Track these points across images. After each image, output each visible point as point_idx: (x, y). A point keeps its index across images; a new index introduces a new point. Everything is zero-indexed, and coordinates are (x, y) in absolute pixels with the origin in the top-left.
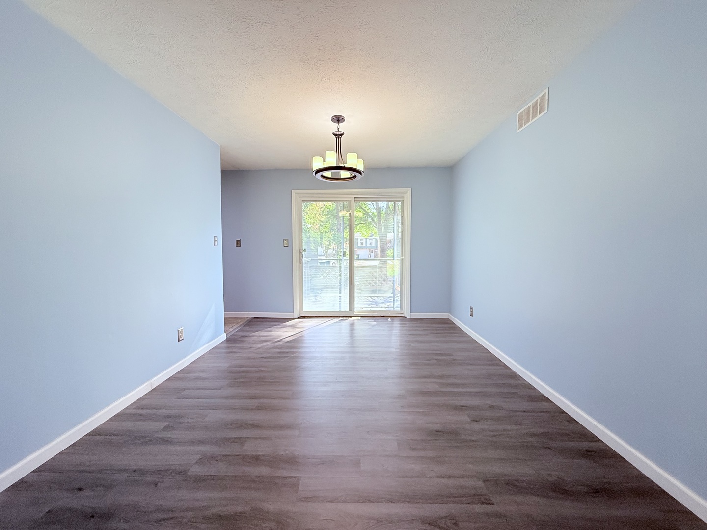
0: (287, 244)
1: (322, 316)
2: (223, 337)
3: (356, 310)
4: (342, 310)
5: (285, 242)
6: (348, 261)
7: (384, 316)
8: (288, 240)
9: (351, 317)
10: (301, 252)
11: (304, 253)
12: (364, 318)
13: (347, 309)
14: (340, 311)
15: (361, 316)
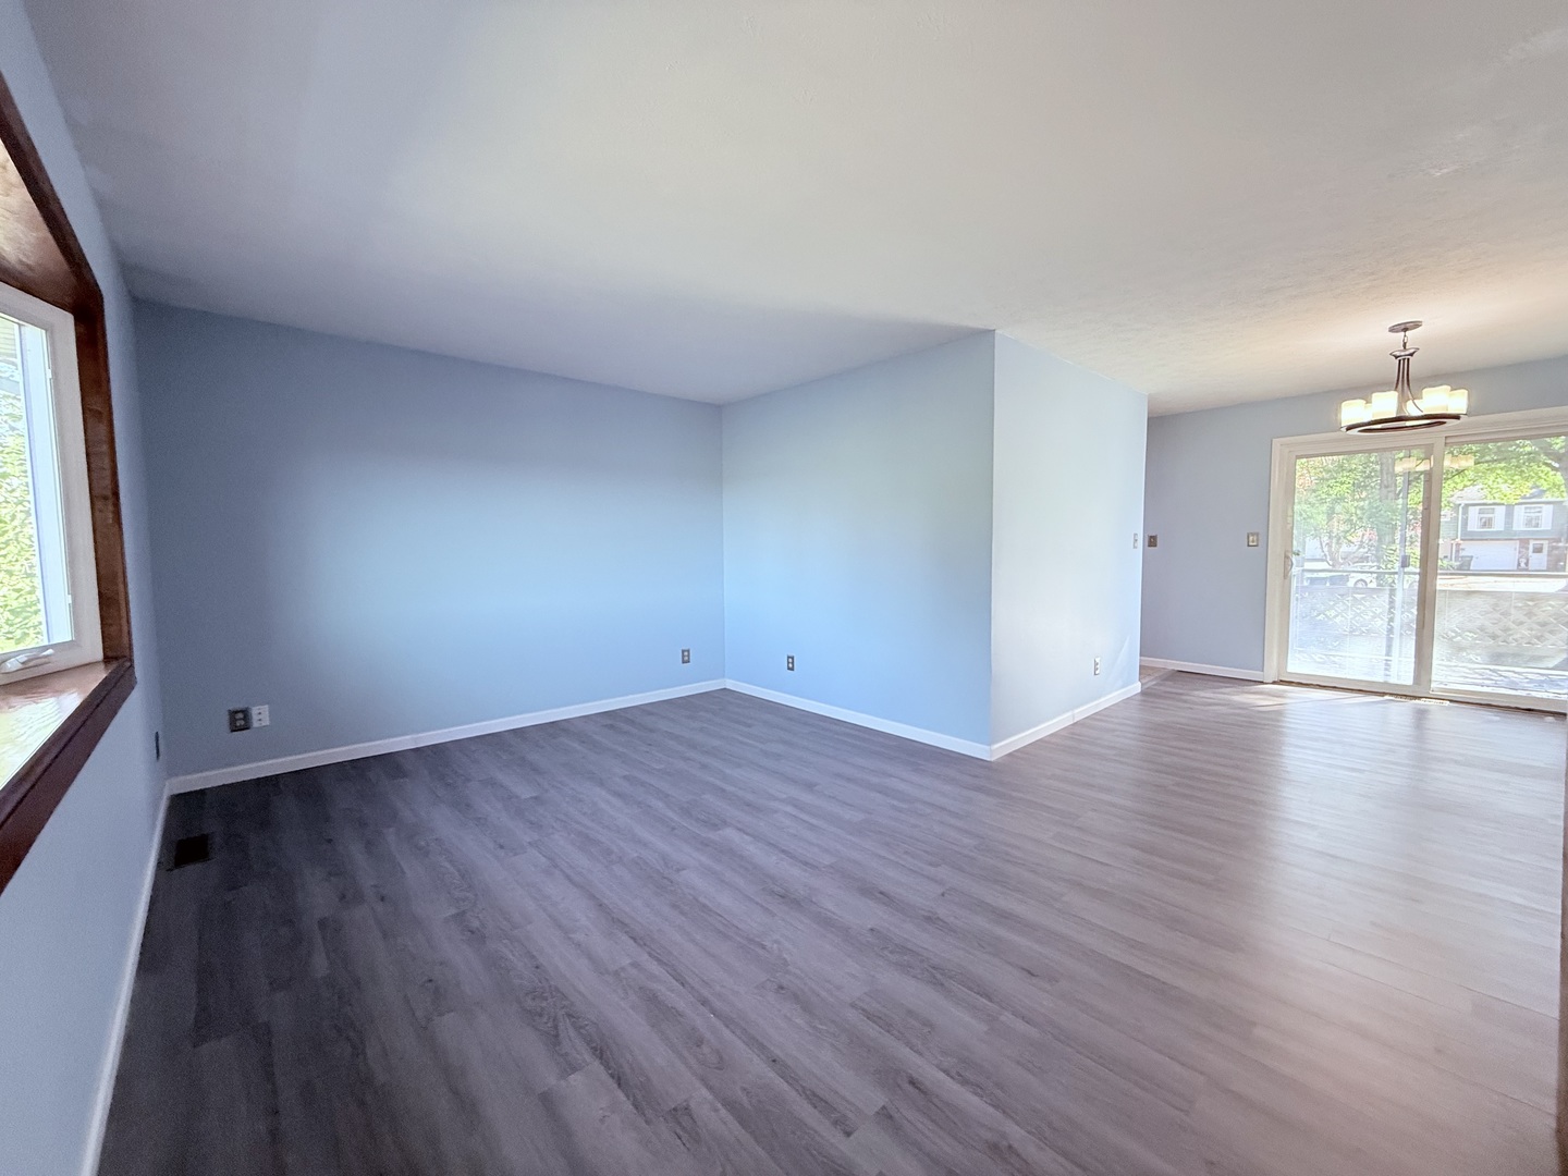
0: (1256, 540)
1: (1335, 687)
2: (1137, 687)
3: (1433, 685)
4: (1393, 680)
5: (1251, 538)
6: (1417, 577)
7: (1529, 710)
8: (1257, 534)
9: (1420, 698)
10: (1287, 557)
11: (1294, 558)
12: (1463, 706)
13: (1409, 681)
14: (1386, 683)
15: (1451, 701)
